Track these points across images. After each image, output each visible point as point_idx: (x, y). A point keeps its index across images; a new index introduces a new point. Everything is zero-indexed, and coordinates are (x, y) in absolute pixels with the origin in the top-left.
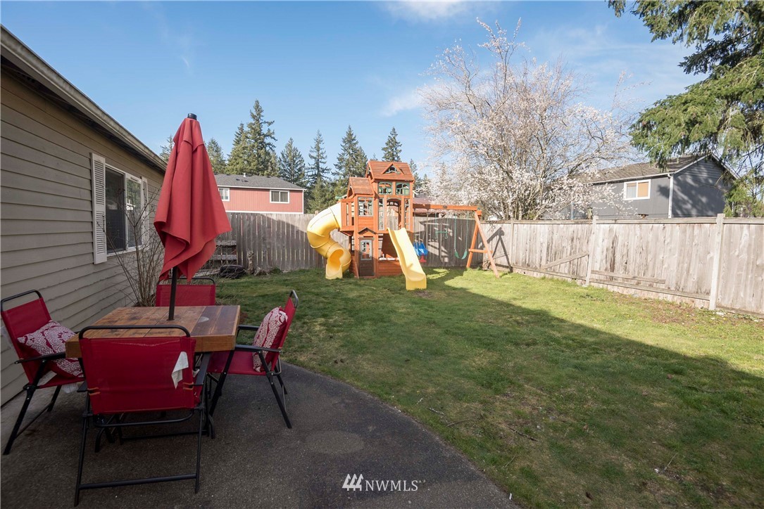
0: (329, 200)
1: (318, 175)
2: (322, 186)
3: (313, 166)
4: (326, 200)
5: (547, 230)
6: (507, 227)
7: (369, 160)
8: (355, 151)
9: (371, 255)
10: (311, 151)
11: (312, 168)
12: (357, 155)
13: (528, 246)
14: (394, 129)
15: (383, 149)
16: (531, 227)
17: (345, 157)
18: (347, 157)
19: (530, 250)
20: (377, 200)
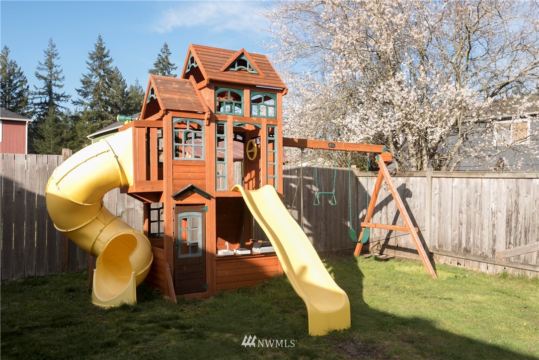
0: (68, 140)
1: (50, 104)
2: (57, 120)
3: (42, 91)
4: (63, 140)
5: (504, 189)
6: (415, 184)
7: (129, 86)
8: (108, 72)
9: (200, 245)
10: (39, 68)
11: (40, 93)
12: (112, 78)
13: (465, 216)
14: (166, 46)
15: (151, 72)
16: (468, 184)
17: (93, 79)
18: (96, 80)
19: (469, 224)
20: (213, 125)
